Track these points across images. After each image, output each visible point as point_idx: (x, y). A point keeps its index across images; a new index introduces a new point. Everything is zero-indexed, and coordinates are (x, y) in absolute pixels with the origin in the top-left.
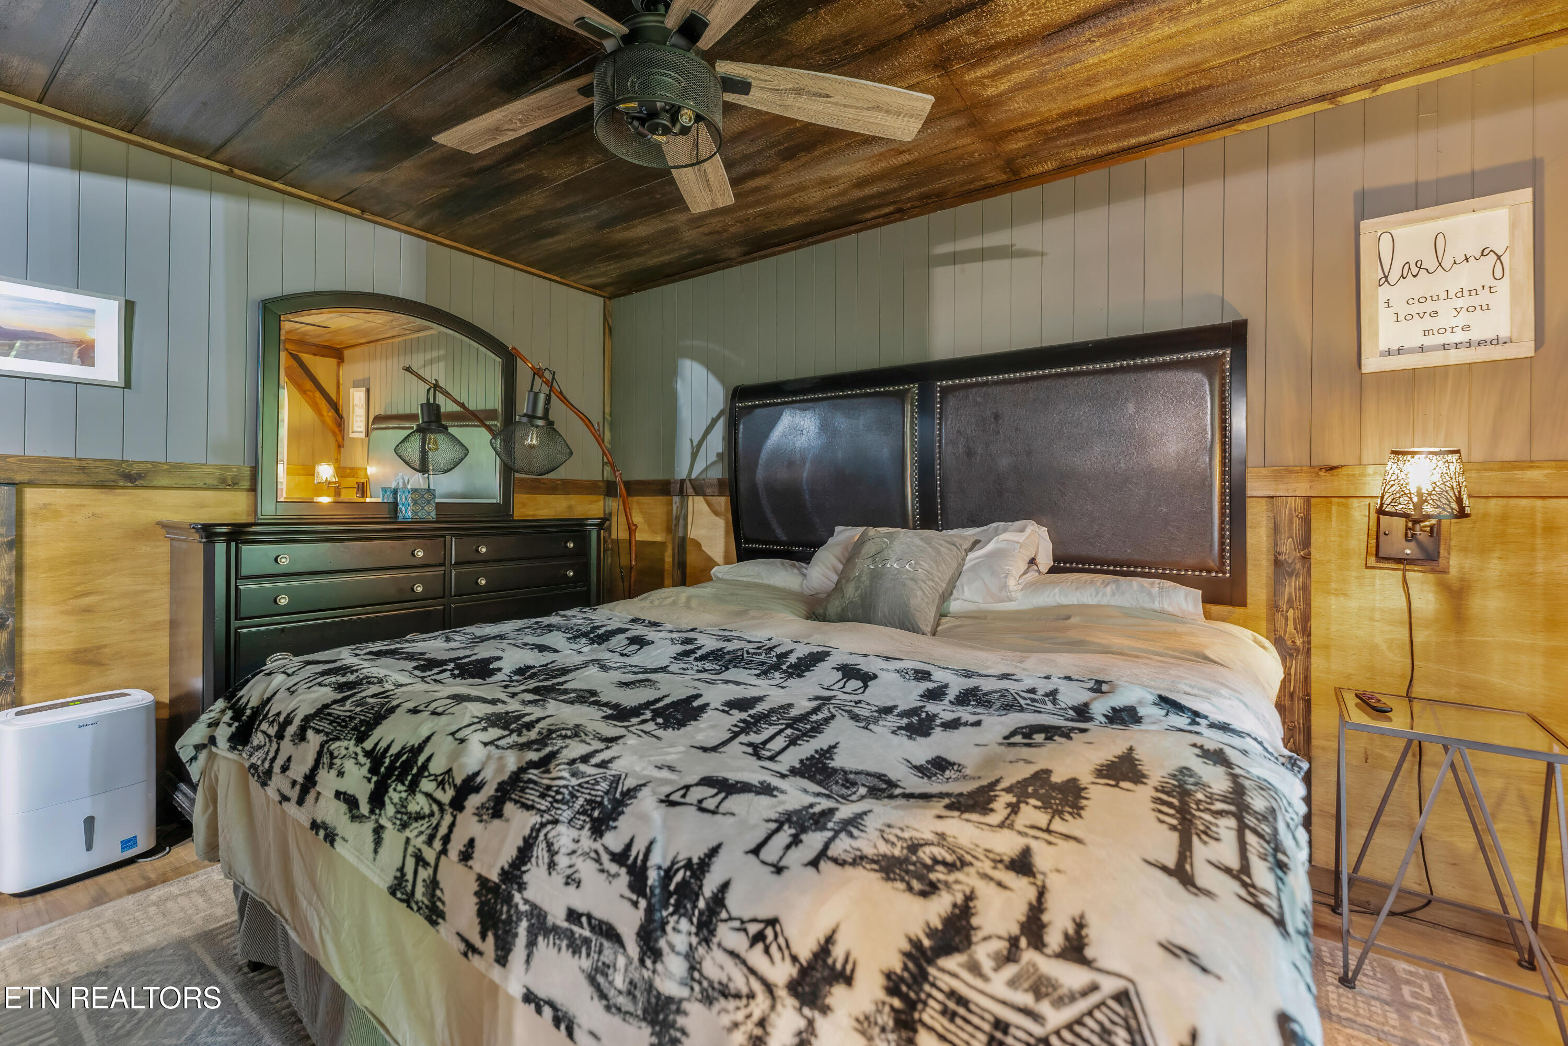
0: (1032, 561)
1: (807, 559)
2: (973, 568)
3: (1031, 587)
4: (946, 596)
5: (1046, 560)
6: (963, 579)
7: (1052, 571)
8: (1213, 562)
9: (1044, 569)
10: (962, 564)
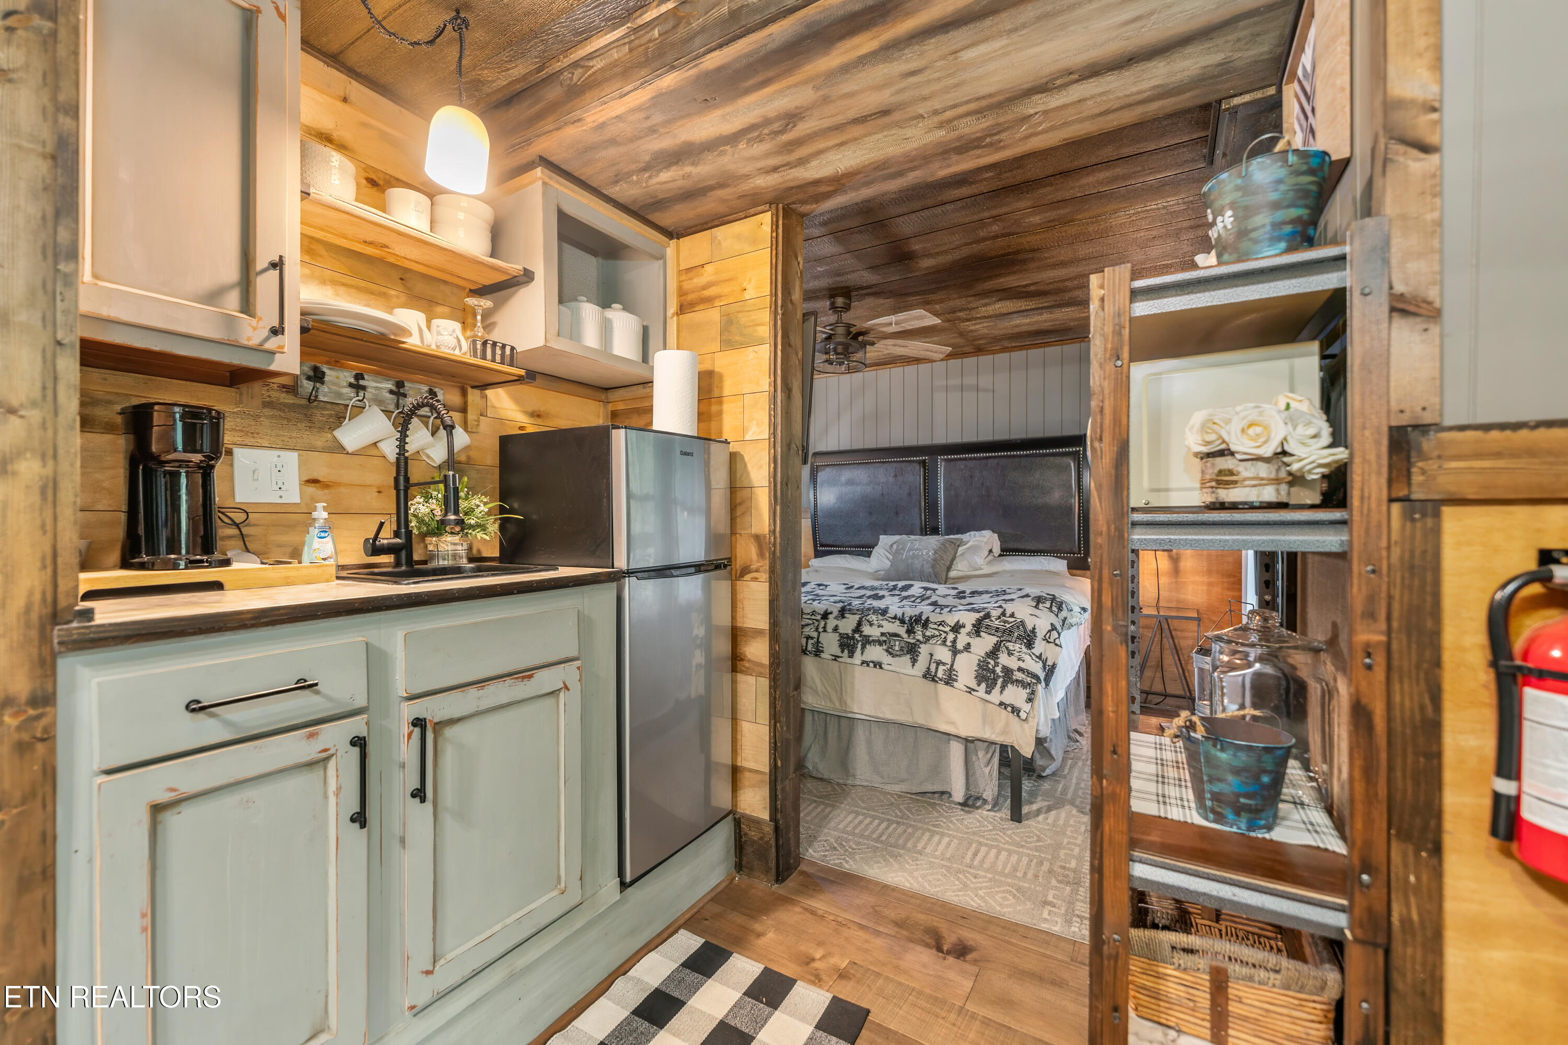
0: (991, 551)
1: (869, 555)
2: (962, 555)
3: (989, 563)
4: (949, 569)
5: (997, 550)
6: (957, 560)
7: (1000, 555)
8: (1076, 550)
9: (996, 555)
10: (956, 553)
